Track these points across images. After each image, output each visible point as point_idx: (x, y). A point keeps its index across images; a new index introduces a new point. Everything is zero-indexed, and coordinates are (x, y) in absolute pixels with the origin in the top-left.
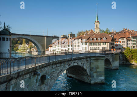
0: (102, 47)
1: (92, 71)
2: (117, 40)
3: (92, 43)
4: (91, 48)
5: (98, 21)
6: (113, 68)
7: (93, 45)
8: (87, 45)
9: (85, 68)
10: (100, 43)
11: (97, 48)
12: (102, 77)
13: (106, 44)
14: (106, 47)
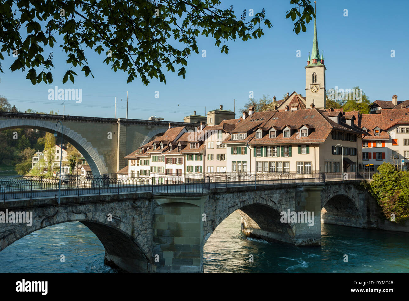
0: (298, 163)
1: (160, 242)
2: (383, 136)
3: (262, 147)
4: (260, 165)
5: (318, 60)
6: (300, 241)
7: (267, 155)
8: (246, 153)
9: (129, 232)
10: (290, 146)
11: (281, 166)
12: (191, 264)
13: (308, 152)
14: (310, 163)
